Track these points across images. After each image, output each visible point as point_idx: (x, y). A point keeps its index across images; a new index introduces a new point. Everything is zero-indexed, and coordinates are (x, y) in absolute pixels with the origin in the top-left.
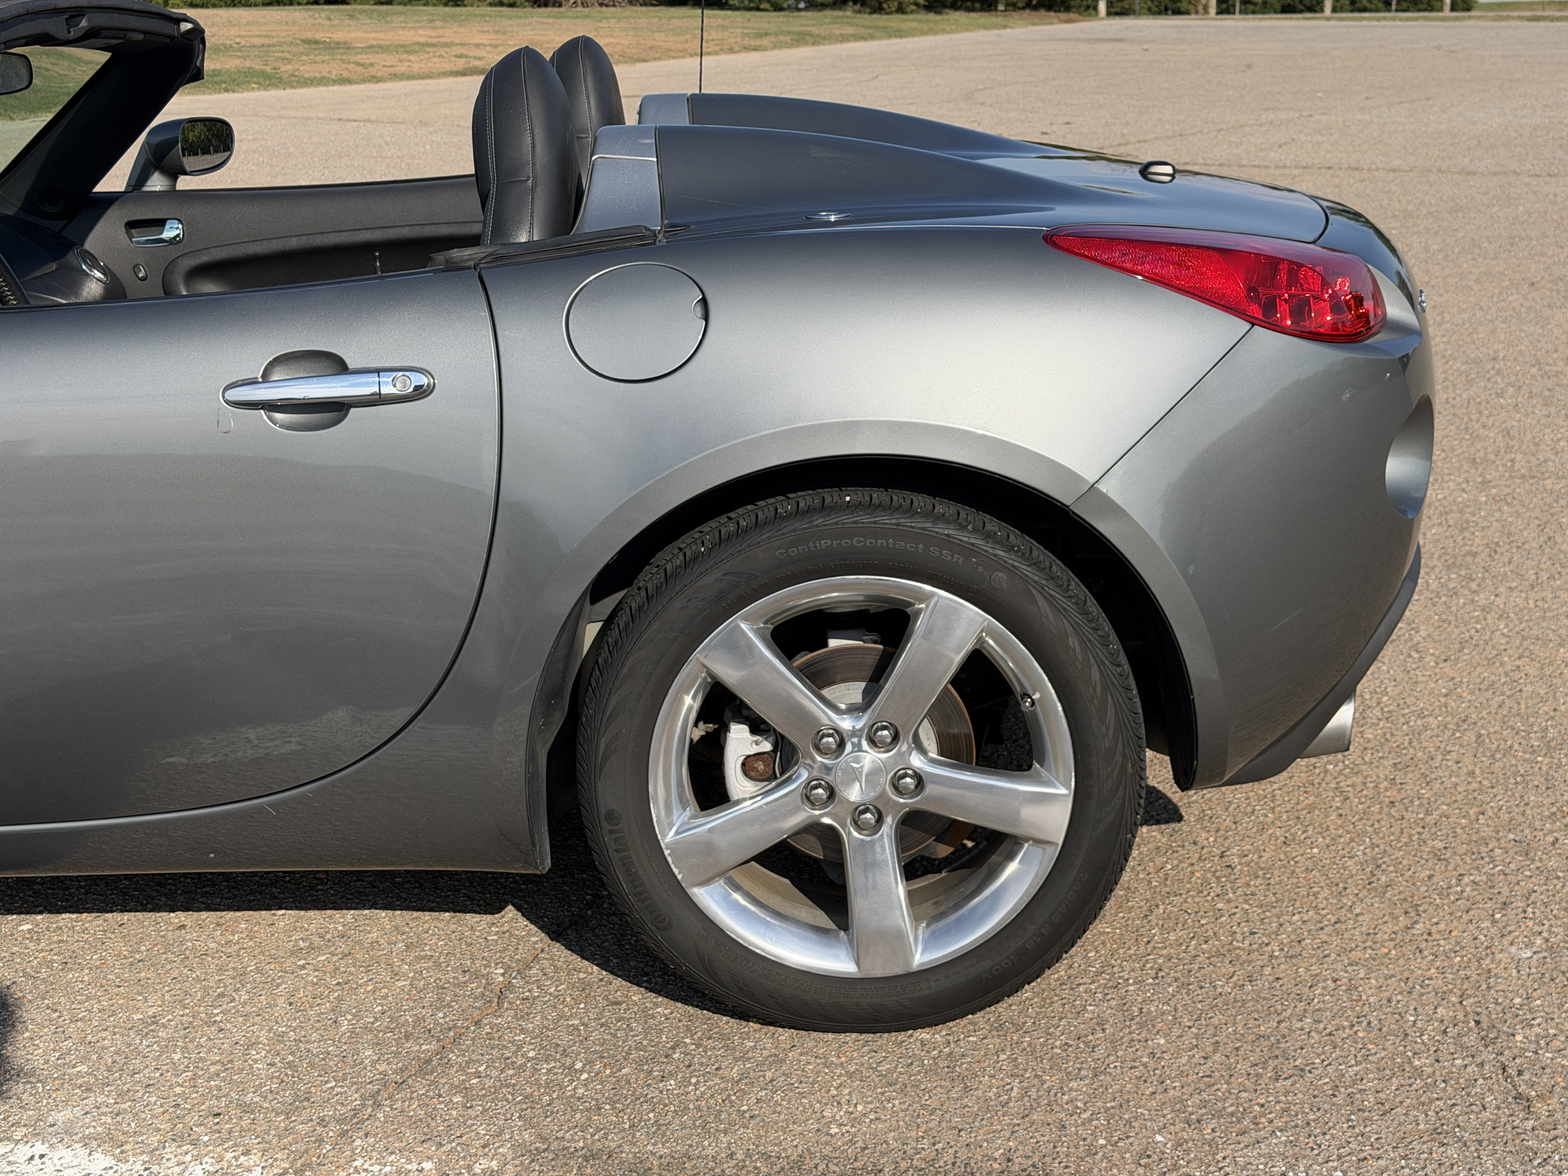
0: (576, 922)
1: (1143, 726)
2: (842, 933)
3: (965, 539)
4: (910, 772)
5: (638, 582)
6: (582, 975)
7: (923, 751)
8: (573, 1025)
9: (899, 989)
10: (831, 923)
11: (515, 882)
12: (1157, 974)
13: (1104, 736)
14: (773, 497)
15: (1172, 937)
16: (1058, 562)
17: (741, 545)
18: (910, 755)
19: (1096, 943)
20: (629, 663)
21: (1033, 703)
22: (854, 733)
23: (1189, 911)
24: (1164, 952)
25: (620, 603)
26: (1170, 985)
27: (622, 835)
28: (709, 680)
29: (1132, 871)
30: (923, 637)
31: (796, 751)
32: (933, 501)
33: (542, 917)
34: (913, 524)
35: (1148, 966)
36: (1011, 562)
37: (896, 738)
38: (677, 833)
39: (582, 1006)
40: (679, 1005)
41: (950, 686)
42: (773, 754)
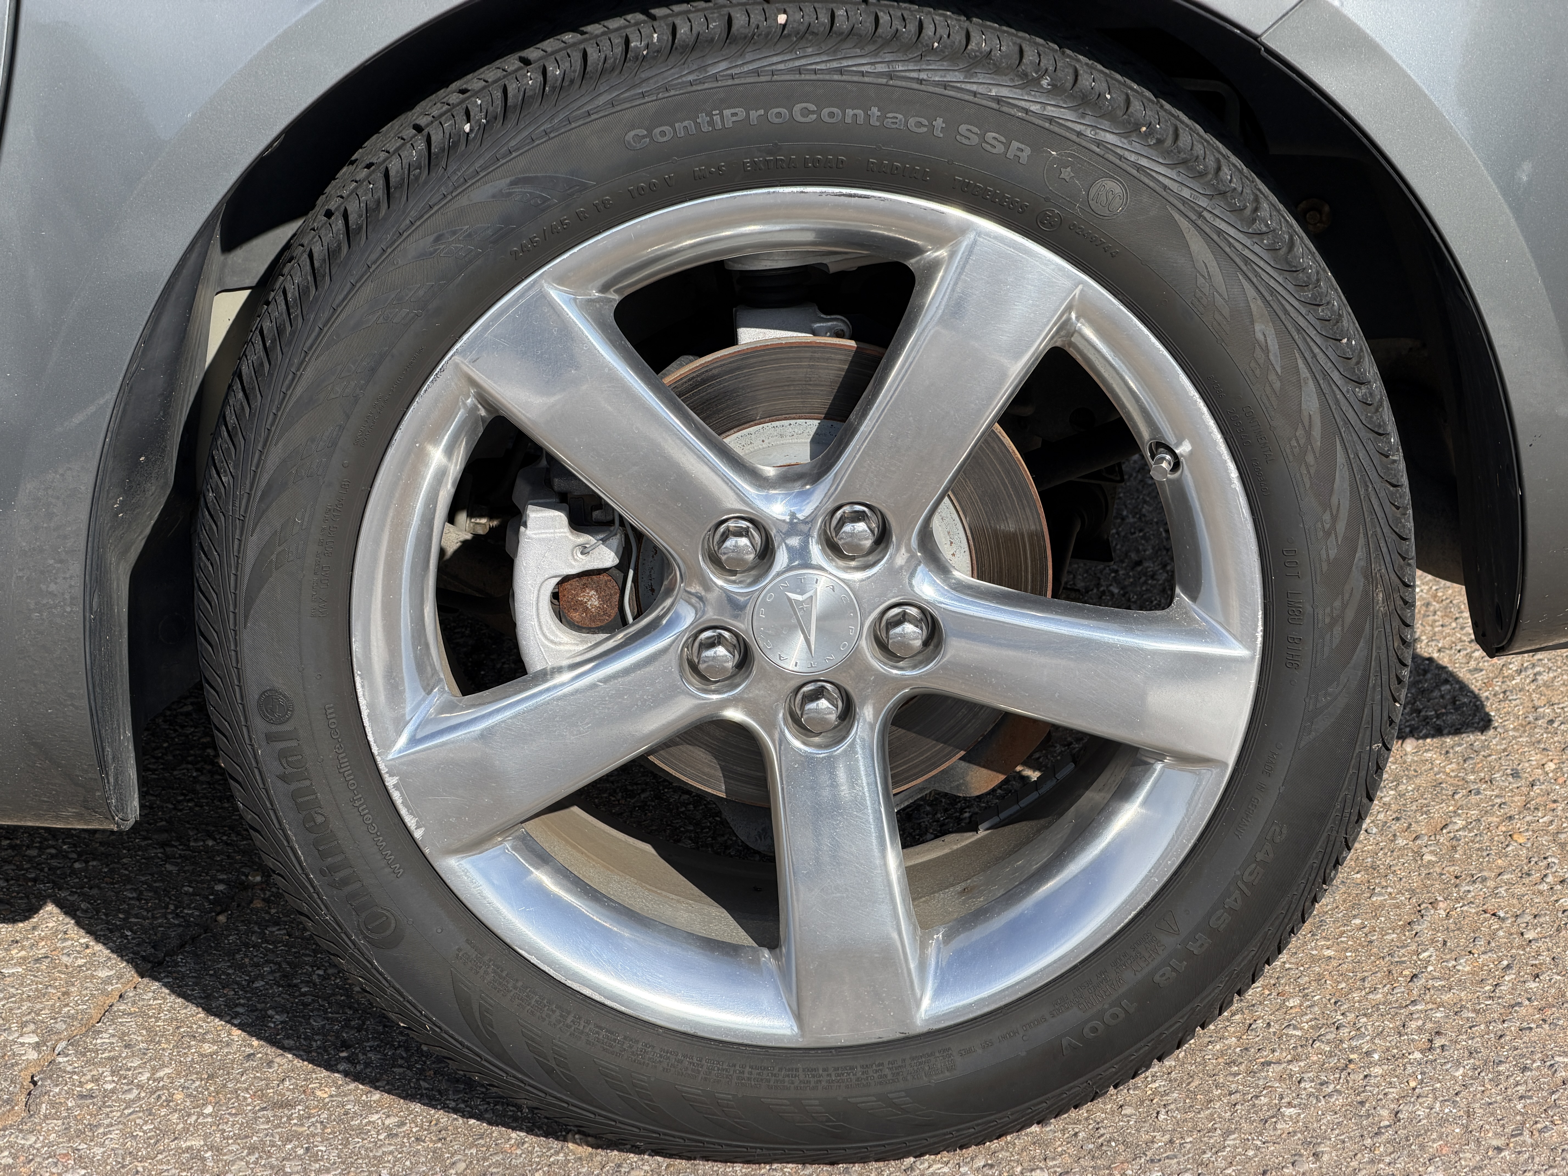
0: (193, 939)
1: (1410, 511)
2: (766, 953)
3: (1034, 108)
4: (913, 611)
5: (327, 201)
6: (207, 1048)
7: (939, 565)
8: (190, 1148)
9: (887, 1071)
10: (743, 933)
11: (61, 855)
12: (1431, 1041)
13: (1328, 534)
14: (620, 14)
15: (1464, 966)
16: (1234, 159)
17: (552, 117)
18: (912, 575)
19: (1304, 980)
20: (309, 374)
21: (1176, 465)
22: (793, 527)
23: (1501, 914)
24: (1446, 997)
25: (287, 246)
26: (1458, 1064)
27: (294, 743)
28: (483, 412)
29: (1381, 832)
30: (942, 321)
31: (669, 565)
32: (967, 24)
33: (119, 928)
34: (923, 75)
35: (1413, 1025)
36: (1133, 158)
37: (883, 537)
38: (414, 741)
39: (209, 1110)
40: (417, 1107)
41: (998, 428)
42: (619, 575)
